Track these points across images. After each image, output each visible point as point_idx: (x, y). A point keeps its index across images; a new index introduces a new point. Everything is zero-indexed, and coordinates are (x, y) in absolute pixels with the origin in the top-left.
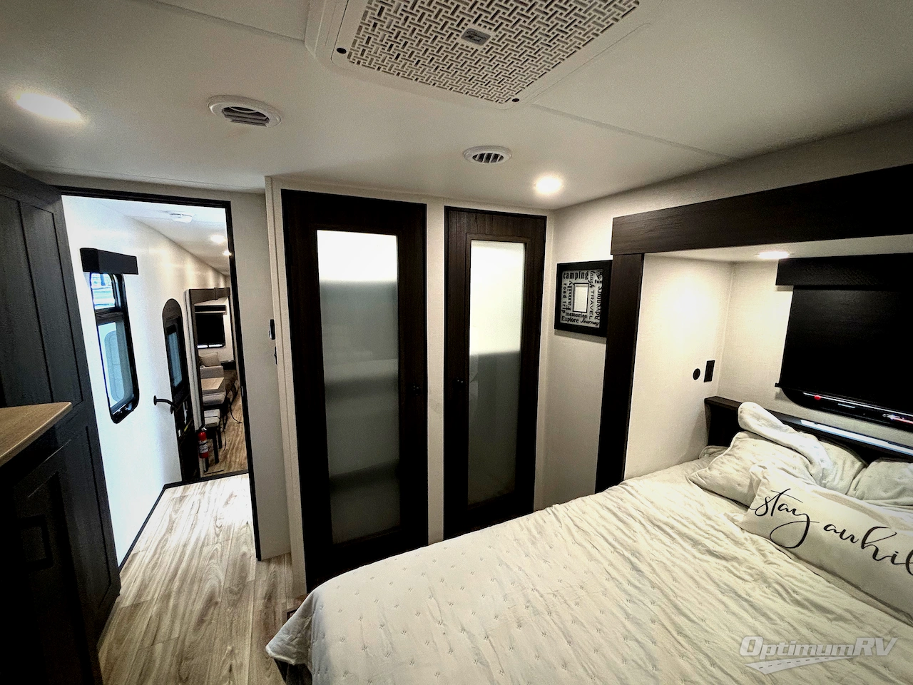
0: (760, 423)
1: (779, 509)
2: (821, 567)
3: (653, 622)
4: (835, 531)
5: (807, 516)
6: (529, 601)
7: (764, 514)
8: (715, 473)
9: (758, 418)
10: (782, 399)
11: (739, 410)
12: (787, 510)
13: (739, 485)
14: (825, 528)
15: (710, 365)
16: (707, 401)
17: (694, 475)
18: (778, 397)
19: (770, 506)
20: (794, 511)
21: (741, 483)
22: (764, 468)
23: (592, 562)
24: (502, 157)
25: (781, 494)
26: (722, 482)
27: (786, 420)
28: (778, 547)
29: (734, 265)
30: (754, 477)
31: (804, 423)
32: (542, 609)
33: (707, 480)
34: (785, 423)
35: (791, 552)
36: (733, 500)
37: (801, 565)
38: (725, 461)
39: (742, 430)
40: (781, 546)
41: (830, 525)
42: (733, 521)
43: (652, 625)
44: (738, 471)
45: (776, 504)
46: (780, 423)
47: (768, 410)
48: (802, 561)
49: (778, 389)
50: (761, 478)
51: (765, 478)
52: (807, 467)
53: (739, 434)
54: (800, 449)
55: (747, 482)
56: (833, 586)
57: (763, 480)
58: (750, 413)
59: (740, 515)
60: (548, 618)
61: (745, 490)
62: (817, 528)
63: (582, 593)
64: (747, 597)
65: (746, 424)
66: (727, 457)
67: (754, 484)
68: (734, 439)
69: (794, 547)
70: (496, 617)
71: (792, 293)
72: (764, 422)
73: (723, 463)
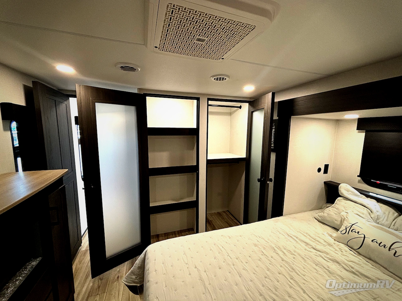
0: (348, 193)
1: (351, 231)
2: (370, 259)
3: (280, 274)
4: (377, 242)
5: (364, 235)
6: (225, 260)
7: (344, 234)
8: (326, 215)
9: (348, 191)
10: (361, 183)
11: (339, 187)
12: (355, 232)
13: (336, 220)
14: (372, 241)
15: (326, 167)
16: (325, 183)
17: (316, 216)
18: (359, 182)
19: (348, 230)
20: (358, 232)
21: (337, 220)
22: (347, 213)
23: (256, 247)
24: (226, 79)
25: (353, 225)
26: (328, 219)
27: (362, 192)
28: (350, 249)
29: (338, 121)
30: (343, 217)
31: (371, 194)
32: (230, 263)
33: (322, 218)
34: (361, 193)
35: (356, 251)
36: (333, 227)
37: (360, 257)
38: (331, 210)
39: (341, 196)
40: (351, 248)
41: (375, 240)
42: (331, 236)
43: (279, 275)
44: (336, 214)
45: (350, 229)
46: (359, 194)
47: (353, 187)
48: (361, 256)
49: (359, 178)
50: (346, 217)
51: (347, 217)
52: (369, 214)
53: (339, 198)
54: (367, 205)
55: (340, 219)
56: (375, 267)
57: (346, 218)
58: (344, 189)
59: (335, 234)
60: (233, 266)
61: (339, 223)
62: (368, 241)
63: (249, 259)
64: (328, 269)
65: (342, 194)
66: (332, 208)
67: (342, 220)
68: (336, 200)
69: (358, 249)
70: (210, 264)
71: (365, 133)
72: (350, 192)
73: (330, 210)
